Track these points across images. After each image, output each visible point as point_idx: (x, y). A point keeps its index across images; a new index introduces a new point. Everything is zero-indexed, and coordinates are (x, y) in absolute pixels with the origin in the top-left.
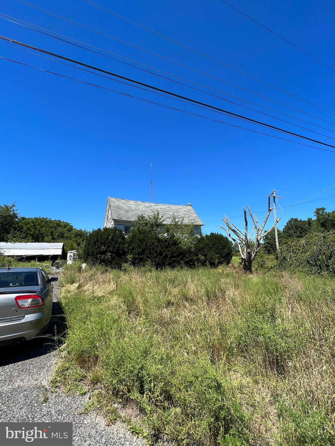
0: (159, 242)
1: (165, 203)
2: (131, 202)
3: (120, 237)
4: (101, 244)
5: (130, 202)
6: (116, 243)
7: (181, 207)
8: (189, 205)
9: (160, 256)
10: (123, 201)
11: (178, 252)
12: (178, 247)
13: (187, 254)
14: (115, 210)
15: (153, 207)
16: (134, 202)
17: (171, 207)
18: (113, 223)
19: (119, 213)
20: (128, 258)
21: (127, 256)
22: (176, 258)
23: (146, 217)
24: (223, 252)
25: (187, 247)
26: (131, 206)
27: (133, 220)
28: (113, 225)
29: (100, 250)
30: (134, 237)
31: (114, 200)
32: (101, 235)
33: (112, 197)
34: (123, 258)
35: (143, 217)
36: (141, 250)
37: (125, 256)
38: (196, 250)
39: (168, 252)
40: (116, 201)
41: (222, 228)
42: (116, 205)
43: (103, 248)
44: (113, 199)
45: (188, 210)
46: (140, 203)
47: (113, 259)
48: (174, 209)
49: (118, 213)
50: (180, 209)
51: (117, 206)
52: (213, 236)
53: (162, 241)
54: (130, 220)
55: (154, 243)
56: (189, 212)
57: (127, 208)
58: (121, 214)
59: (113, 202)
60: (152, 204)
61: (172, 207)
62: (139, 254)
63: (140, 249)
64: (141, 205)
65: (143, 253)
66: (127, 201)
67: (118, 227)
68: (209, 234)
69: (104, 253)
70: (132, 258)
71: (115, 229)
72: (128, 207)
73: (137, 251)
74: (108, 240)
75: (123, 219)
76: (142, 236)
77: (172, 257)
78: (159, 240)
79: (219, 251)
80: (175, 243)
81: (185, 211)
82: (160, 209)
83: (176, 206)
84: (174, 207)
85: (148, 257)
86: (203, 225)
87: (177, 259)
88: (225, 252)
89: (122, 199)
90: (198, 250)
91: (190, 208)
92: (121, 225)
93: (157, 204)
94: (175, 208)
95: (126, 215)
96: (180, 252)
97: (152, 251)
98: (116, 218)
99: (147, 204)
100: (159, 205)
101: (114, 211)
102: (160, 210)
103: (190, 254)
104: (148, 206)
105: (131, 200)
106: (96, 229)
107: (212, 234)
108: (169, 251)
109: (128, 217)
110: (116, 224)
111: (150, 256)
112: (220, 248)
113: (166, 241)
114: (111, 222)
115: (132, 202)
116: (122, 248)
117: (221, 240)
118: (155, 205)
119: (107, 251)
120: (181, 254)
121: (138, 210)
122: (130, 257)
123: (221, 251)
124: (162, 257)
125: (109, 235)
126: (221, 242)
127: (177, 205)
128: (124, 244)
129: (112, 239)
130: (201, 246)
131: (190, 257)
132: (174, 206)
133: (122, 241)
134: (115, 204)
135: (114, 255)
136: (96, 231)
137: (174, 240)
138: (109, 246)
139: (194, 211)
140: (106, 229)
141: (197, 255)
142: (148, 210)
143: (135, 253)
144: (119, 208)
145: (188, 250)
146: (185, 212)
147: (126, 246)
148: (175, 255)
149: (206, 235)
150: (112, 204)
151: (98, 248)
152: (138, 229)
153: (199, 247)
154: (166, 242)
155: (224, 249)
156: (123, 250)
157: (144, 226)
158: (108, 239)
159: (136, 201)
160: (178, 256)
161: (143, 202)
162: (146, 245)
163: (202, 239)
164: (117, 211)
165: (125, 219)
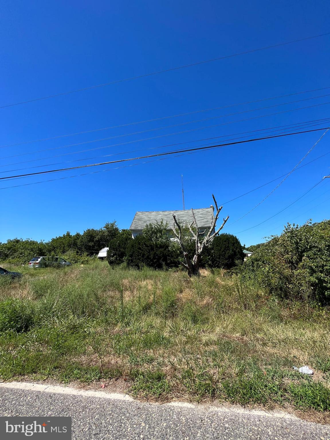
5: (152, 213)
7: (200, 210)
8: (211, 207)
14: (136, 222)
16: (156, 213)
17: (189, 212)
31: (140, 213)
33: (140, 211)
35: (150, 226)
40: (142, 214)
42: (140, 217)
45: (207, 212)
46: (161, 213)
56: (206, 214)
57: (147, 219)
58: (139, 224)
59: (138, 216)
66: (150, 213)
72: (149, 217)
74: (116, 246)
81: (202, 214)
83: (196, 210)
89: (146, 212)
91: (210, 210)
95: (141, 225)
98: (133, 228)
104: (167, 214)
105: (154, 212)
110: (134, 233)
115: (154, 213)
129: (119, 246)
144: (140, 219)
159: (158, 212)
161: (164, 211)
164: (137, 222)
165: (139, 228)
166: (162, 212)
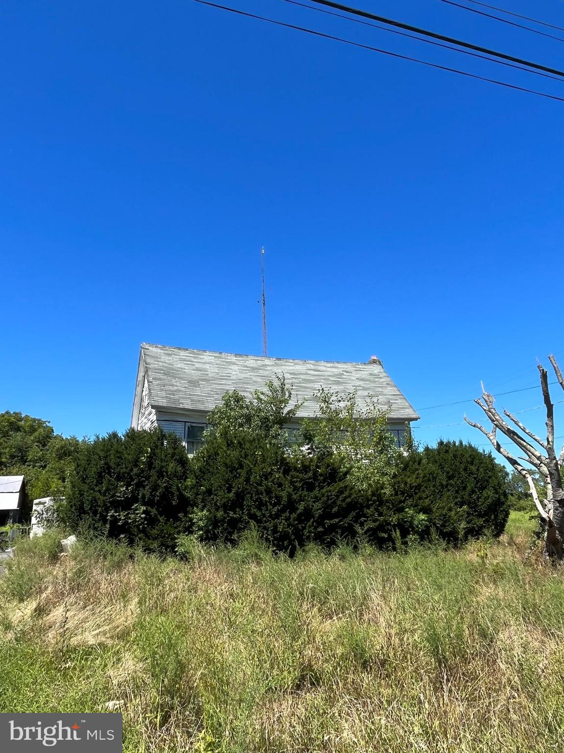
0: (286, 472)
1: (304, 359)
2: (206, 358)
3: (172, 457)
4: (119, 479)
5: (202, 357)
6: (161, 474)
7: (348, 367)
8: (374, 362)
9: (290, 513)
10: (183, 353)
11: (343, 501)
12: (342, 484)
13: (368, 507)
14: (160, 379)
15: (269, 368)
16: (215, 357)
17: (320, 368)
18: (153, 417)
19: (171, 388)
20: (195, 520)
21: (193, 513)
22: (337, 520)
23: (249, 397)
24: (478, 498)
25: (370, 485)
26: (207, 366)
27: (210, 406)
28: (156, 424)
29: (114, 496)
30: (211, 457)
31: (158, 350)
32: (117, 452)
33: (151, 343)
34: (179, 520)
35: (238, 399)
36: (231, 495)
37: (186, 513)
38: (396, 494)
39: (314, 502)
40: (165, 353)
41: (474, 426)
42: (164, 364)
43: (122, 490)
44: (154, 349)
45: (371, 374)
46: (232, 358)
47: (151, 521)
48: (331, 374)
49: (167, 388)
50: (347, 372)
51: (166, 369)
52: (447, 451)
53: (296, 469)
54: (201, 407)
55: (271, 474)
56: (374, 382)
57: (195, 375)
58: (177, 390)
59: (156, 358)
60: (267, 362)
61: (324, 368)
62: (225, 508)
63: (229, 492)
64: (234, 364)
65: (237, 503)
66: (194, 353)
67: (168, 429)
68: (434, 445)
69: (126, 505)
70: (207, 518)
71: (158, 436)
72: (198, 369)
73: (222, 497)
74: (136, 466)
75: (181, 406)
76: (234, 454)
77: (327, 515)
78: (286, 467)
79: (466, 497)
80: (334, 475)
81: (362, 380)
82: (291, 374)
83: (337, 365)
84: (328, 369)
85: (252, 516)
86: (416, 419)
87: (340, 521)
88: (486, 498)
89: (179, 349)
90: (403, 493)
91: (376, 369)
92: (177, 424)
93: (279, 359)
94: (334, 370)
95: (190, 395)
96: (349, 500)
97: (265, 498)
98: (163, 403)
99: (251, 362)
100: (287, 362)
101: (158, 382)
102: (289, 376)
103: (379, 506)
104: (254, 365)
105: (205, 351)
106: (104, 435)
107: (441, 443)
108: (316, 497)
109: (195, 398)
110: (163, 419)
111: (259, 514)
112: (469, 488)
113: (305, 468)
114: (150, 414)
115: (208, 357)
116: (178, 489)
117: (472, 463)
118: (276, 365)
119: (135, 499)
120: (352, 506)
121: (228, 377)
122: (199, 516)
123: (474, 496)
124: (294, 516)
125: (141, 452)
126: (474, 468)
127: (338, 362)
128: (184, 477)
129: (150, 465)
130: (412, 480)
131: (380, 514)
132: (329, 365)
133: (179, 468)
134: (161, 364)
135: (154, 511)
136: (104, 439)
137: (328, 466)
138: (140, 485)
139: (388, 379)
140: (133, 435)
141: (401, 510)
142: (255, 379)
143: (216, 505)
144: (170, 372)
145: (373, 494)
146: (361, 383)
147: (189, 482)
148: (335, 509)
149: (427, 449)
150: (153, 364)
151: (108, 490)
152: (225, 434)
153: (406, 483)
154: (306, 472)
155: (483, 488)
156: (181, 497)
157: (241, 425)
158: (136, 463)
159: (221, 353)
160: (343, 513)
161: (240, 355)
162: (247, 480)
163: (415, 459)
164: (166, 382)
165: (187, 405)
166: (236, 355)
